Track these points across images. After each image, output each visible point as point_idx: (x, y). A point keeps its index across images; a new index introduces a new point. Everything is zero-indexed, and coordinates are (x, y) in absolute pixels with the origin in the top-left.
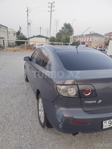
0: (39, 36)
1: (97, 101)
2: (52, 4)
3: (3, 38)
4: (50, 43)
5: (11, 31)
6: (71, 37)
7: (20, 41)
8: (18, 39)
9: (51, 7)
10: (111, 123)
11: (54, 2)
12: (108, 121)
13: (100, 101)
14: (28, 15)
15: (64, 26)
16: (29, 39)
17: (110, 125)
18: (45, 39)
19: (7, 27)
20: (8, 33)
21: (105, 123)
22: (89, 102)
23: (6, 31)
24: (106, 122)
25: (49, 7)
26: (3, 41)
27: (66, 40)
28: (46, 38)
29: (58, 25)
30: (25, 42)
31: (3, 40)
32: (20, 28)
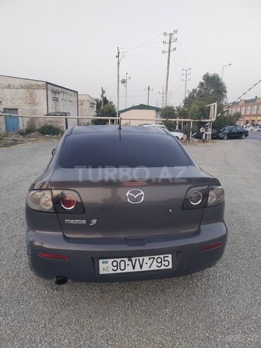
0: (142, 107)
1: (89, 221)
2: (171, 35)
3: (65, 114)
4: (163, 121)
5: (86, 98)
6: (213, 104)
7: (101, 120)
8: (98, 116)
9: (170, 42)
10: (117, 266)
11: (176, 32)
12: (110, 261)
13: (94, 221)
14: (118, 64)
15: (203, 81)
16: (119, 114)
17: (115, 268)
18: (153, 112)
19: (77, 92)
20: (79, 103)
21: (103, 262)
22: (72, 221)
23: (73, 99)
24: (107, 262)
25: (164, 42)
26: (66, 121)
27: (200, 113)
28: (157, 111)
29: (190, 79)
30: (108, 120)
31: (66, 119)
32: (103, 92)
